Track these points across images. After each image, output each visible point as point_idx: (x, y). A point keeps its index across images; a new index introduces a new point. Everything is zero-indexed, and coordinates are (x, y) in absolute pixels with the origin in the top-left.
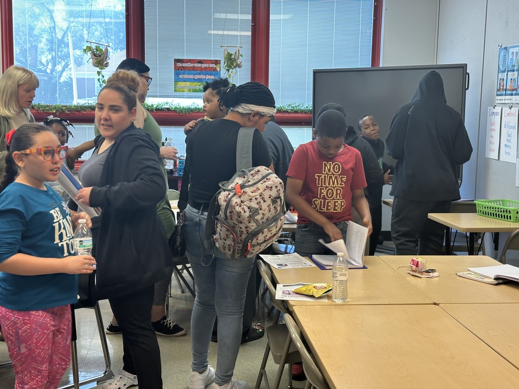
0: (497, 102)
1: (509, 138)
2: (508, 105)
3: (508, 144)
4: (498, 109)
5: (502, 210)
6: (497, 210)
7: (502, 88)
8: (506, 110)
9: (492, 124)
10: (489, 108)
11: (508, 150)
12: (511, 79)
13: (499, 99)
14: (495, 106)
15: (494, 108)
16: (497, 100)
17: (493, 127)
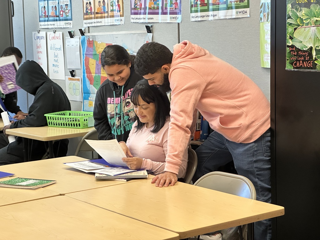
0: (40, 27)
1: (56, 59)
2: (52, 30)
3: (55, 63)
4: (43, 34)
5: (74, 119)
6: (69, 120)
7: (44, 15)
8: (51, 34)
9: (38, 47)
10: (33, 33)
11: (56, 69)
12: (52, 7)
13: (43, 25)
14: (40, 31)
15: (39, 33)
16: (41, 25)
17: (39, 50)
